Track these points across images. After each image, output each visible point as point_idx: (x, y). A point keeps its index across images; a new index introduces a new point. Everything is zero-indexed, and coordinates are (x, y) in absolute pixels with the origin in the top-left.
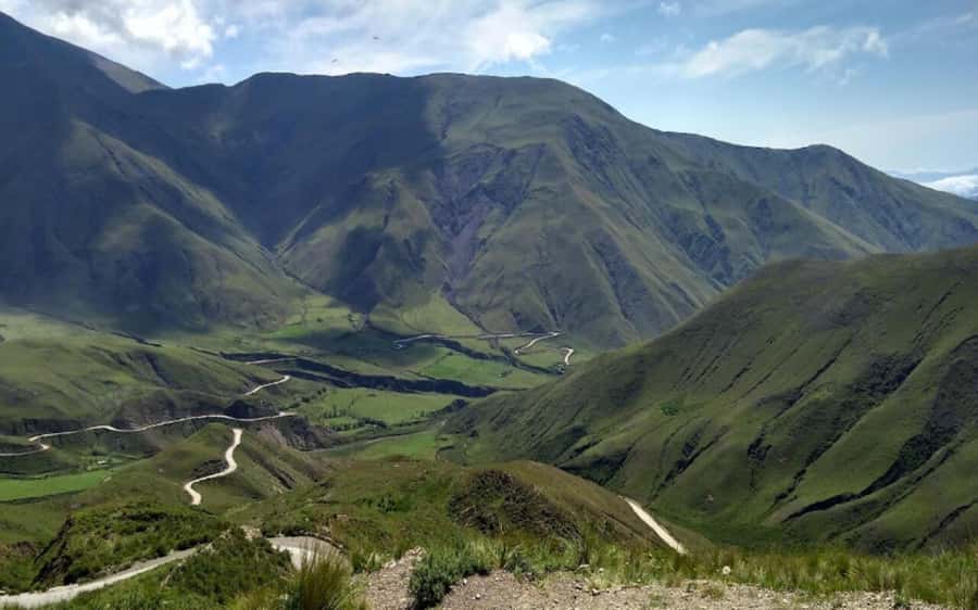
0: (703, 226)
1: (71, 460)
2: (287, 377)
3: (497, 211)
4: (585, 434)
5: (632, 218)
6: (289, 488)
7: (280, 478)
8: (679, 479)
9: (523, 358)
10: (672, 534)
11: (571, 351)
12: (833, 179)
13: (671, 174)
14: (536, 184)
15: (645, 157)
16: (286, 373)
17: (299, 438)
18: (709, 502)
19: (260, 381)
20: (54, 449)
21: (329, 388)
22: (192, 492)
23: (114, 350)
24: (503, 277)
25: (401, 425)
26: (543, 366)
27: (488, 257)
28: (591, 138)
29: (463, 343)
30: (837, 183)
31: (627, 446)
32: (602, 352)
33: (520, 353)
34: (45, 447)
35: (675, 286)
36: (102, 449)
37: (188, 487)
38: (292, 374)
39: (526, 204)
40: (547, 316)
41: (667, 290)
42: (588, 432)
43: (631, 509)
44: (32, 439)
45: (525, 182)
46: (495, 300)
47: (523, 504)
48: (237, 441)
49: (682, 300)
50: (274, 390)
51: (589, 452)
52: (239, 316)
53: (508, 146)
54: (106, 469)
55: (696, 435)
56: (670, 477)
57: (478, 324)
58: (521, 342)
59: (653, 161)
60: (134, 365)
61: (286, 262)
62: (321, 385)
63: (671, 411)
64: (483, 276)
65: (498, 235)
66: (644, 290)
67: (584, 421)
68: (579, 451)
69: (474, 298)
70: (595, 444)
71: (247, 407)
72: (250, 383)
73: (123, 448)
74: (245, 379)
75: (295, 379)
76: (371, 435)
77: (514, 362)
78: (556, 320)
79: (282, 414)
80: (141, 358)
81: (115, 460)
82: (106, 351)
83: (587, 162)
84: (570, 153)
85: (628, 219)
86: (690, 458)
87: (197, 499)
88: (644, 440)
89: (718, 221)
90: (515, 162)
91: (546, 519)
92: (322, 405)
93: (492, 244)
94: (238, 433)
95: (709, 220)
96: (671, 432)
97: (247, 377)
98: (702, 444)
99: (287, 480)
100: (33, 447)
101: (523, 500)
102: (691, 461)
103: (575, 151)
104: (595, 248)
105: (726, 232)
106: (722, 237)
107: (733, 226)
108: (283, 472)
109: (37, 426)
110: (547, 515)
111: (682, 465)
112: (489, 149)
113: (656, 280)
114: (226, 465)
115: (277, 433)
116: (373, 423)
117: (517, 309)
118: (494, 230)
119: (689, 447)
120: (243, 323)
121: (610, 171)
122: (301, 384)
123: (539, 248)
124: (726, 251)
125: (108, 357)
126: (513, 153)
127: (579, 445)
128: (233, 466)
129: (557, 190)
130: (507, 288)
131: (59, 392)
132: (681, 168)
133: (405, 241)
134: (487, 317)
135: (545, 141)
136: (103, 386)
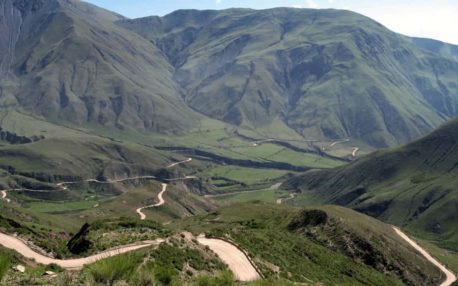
0: (435, 86)
1: (78, 195)
2: (190, 159)
3: (313, 77)
4: (365, 192)
5: (393, 81)
6: (193, 214)
7: (187, 209)
8: (420, 216)
9: (328, 153)
10: (418, 244)
11: (357, 149)
13: (417, 59)
14: (336, 63)
15: (401, 50)
16: (190, 157)
17: (197, 189)
18: (438, 228)
19: (174, 161)
20: (69, 190)
21: (214, 165)
22: (141, 213)
23: (99, 144)
24: (316, 110)
25: (254, 185)
26: (339, 156)
27: (307, 100)
28: (370, 39)
29: (292, 143)
31: (389, 199)
32: (376, 150)
33: (325, 150)
34: (65, 188)
35: (419, 116)
36: (93, 191)
37: (138, 211)
38: (193, 157)
39: (330, 73)
40: (342, 131)
41: (413, 119)
42: (367, 191)
43: (394, 230)
44: (58, 184)
45: (330, 62)
46: (311, 123)
47: (334, 227)
48: (164, 189)
49: (423, 124)
50: (182, 165)
51: (366, 202)
52: (165, 128)
53: (320, 43)
54: (95, 200)
55: (432, 194)
56: (415, 215)
57: (301, 134)
58: (326, 144)
59: (406, 52)
60: (109, 151)
61: (190, 102)
62: (209, 163)
63: (416, 181)
64: (304, 109)
65: (314, 89)
66: (401, 118)
67: (364, 186)
68: (361, 201)
69: (299, 121)
70: (370, 197)
71: (168, 173)
72: (170, 161)
73: (103, 190)
74: (167, 159)
75: (194, 160)
76: (237, 189)
77: (322, 154)
78: (347, 132)
79: (188, 177)
80: (113, 148)
81: (99, 196)
82: (95, 144)
83: (367, 52)
84: (356, 46)
85: (391, 81)
86: (427, 206)
87: (143, 217)
88: (401, 195)
89: (444, 84)
90: (324, 51)
91: (348, 235)
92: (210, 173)
93: (310, 93)
94: (165, 186)
95: (439, 83)
96: (416, 192)
97: (169, 159)
98: (434, 199)
99: (192, 210)
100: (58, 188)
101: (334, 225)
102: (428, 207)
103: (359, 46)
104: (371, 95)
105: (449, 89)
106: (447, 92)
107: (453, 86)
108: (189, 206)
109: (61, 178)
110: (348, 233)
111: (422, 210)
112: (308, 45)
113: (408, 113)
114: (159, 201)
115: (185, 186)
116: (239, 183)
117: (324, 127)
118: (311, 86)
119: (426, 200)
120: (166, 132)
121: (380, 56)
122: (198, 163)
123: (338, 96)
125: (96, 147)
126: (323, 47)
127: (362, 197)
128: (162, 202)
129: (349, 66)
130: (319, 116)
131: (71, 163)
132: (423, 56)
133: (259, 92)
134: (306, 131)
135: (342, 41)
136: (93, 161)
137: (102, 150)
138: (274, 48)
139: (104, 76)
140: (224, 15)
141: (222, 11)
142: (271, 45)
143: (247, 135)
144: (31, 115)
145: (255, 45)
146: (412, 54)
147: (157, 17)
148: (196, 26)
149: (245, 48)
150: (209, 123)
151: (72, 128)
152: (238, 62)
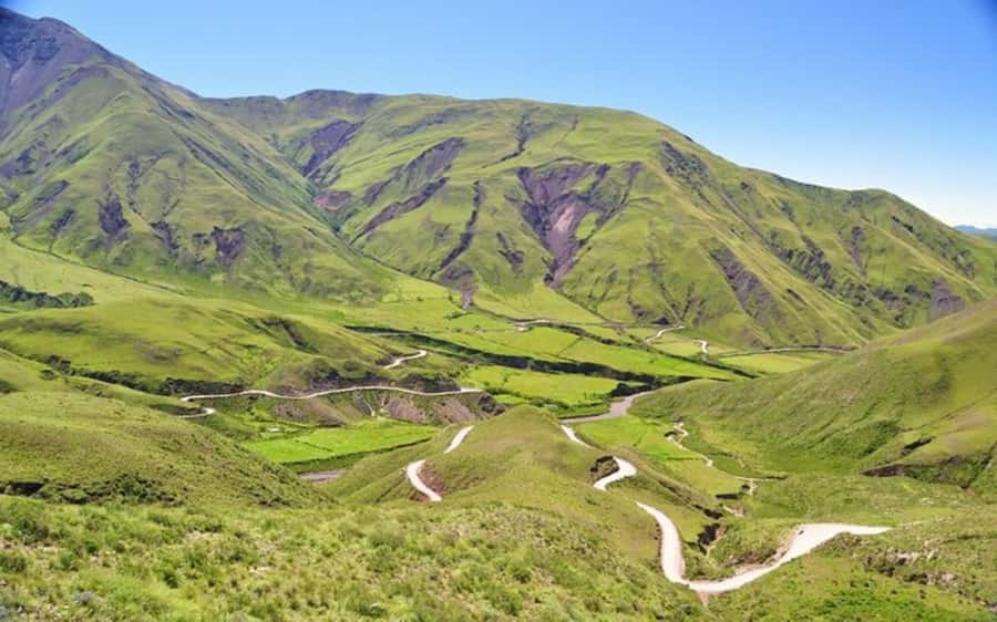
0: (802, 245)
1: (241, 427)
2: (423, 353)
3: (594, 215)
9: (659, 347)
11: (706, 344)
12: (894, 218)
13: (764, 199)
14: (636, 195)
15: (737, 182)
16: (421, 349)
19: (397, 355)
20: (219, 413)
21: (471, 366)
23: (247, 315)
24: (615, 272)
25: (580, 407)
26: (683, 355)
27: (592, 254)
29: (587, 329)
30: (897, 221)
33: (652, 342)
34: (209, 411)
35: (791, 293)
38: (426, 350)
39: (627, 211)
40: (669, 310)
41: (786, 296)
45: (622, 192)
46: (610, 293)
49: (801, 305)
53: (599, 161)
57: (595, 313)
58: (649, 332)
59: (744, 186)
60: (271, 330)
62: (461, 363)
64: (592, 270)
65: (600, 236)
66: (766, 294)
69: (585, 290)
72: (390, 355)
73: (290, 415)
74: (382, 350)
75: (431, 354)
77: (649, 349)
78: (679, 314)
79: (465, 390)
80: (276, 325)
81: (288, 429)
82: (239, 315)
83: (682, 180)
85: (734, 233)
89: (814, 240)
90: (610, 174)
93: (595, 243)
95: (805, 240)
103: (669, 170)
104: (711, 254)
105: (824, 250)
106: (821, 254)
107: (831, 246)
112: (576, 162)
113: (774, 285)
115: (463, 408)
116: (551, 403)
117: (636, 303)
118: (593, 232)
121: (704, 190)
122: (440, 360)
123: (651, 250)
124: (827, 266)
125: (241, 320)
126: (606, 167)
129: (663, 201)
130: (621, 283)
131: (204, 353)
132: (773, 195)
133: (499, 235)
134: (602, 308)
135: (640, 159)
136: (246, 350)
137: (257, 327)
138: (512, 163)
139: (200, 188)
140: (402, 103)
141: (398, 98)
142: (504, 159)
143: (498, 312)
144: (50, 253)
145: (472, 157)
146: (756, 190)
147: (274, 99)
148: (351, 119)
149: (457, 159)
150: (412, 287)
151: (145, 282)
152: (449, 183)
